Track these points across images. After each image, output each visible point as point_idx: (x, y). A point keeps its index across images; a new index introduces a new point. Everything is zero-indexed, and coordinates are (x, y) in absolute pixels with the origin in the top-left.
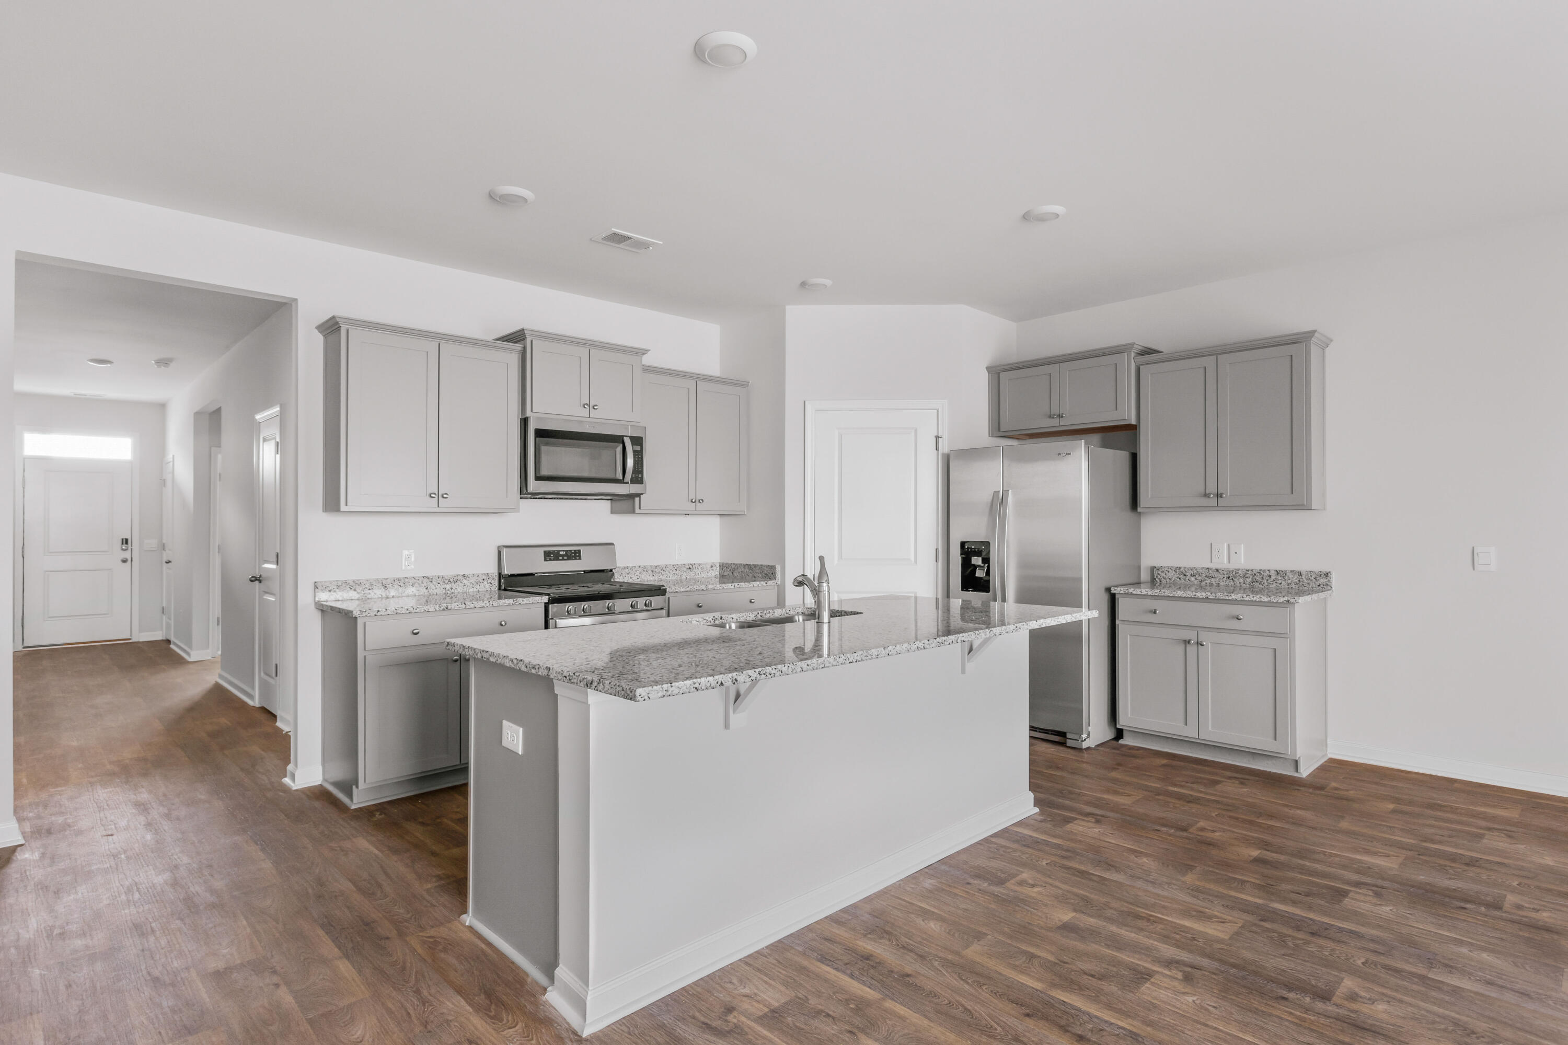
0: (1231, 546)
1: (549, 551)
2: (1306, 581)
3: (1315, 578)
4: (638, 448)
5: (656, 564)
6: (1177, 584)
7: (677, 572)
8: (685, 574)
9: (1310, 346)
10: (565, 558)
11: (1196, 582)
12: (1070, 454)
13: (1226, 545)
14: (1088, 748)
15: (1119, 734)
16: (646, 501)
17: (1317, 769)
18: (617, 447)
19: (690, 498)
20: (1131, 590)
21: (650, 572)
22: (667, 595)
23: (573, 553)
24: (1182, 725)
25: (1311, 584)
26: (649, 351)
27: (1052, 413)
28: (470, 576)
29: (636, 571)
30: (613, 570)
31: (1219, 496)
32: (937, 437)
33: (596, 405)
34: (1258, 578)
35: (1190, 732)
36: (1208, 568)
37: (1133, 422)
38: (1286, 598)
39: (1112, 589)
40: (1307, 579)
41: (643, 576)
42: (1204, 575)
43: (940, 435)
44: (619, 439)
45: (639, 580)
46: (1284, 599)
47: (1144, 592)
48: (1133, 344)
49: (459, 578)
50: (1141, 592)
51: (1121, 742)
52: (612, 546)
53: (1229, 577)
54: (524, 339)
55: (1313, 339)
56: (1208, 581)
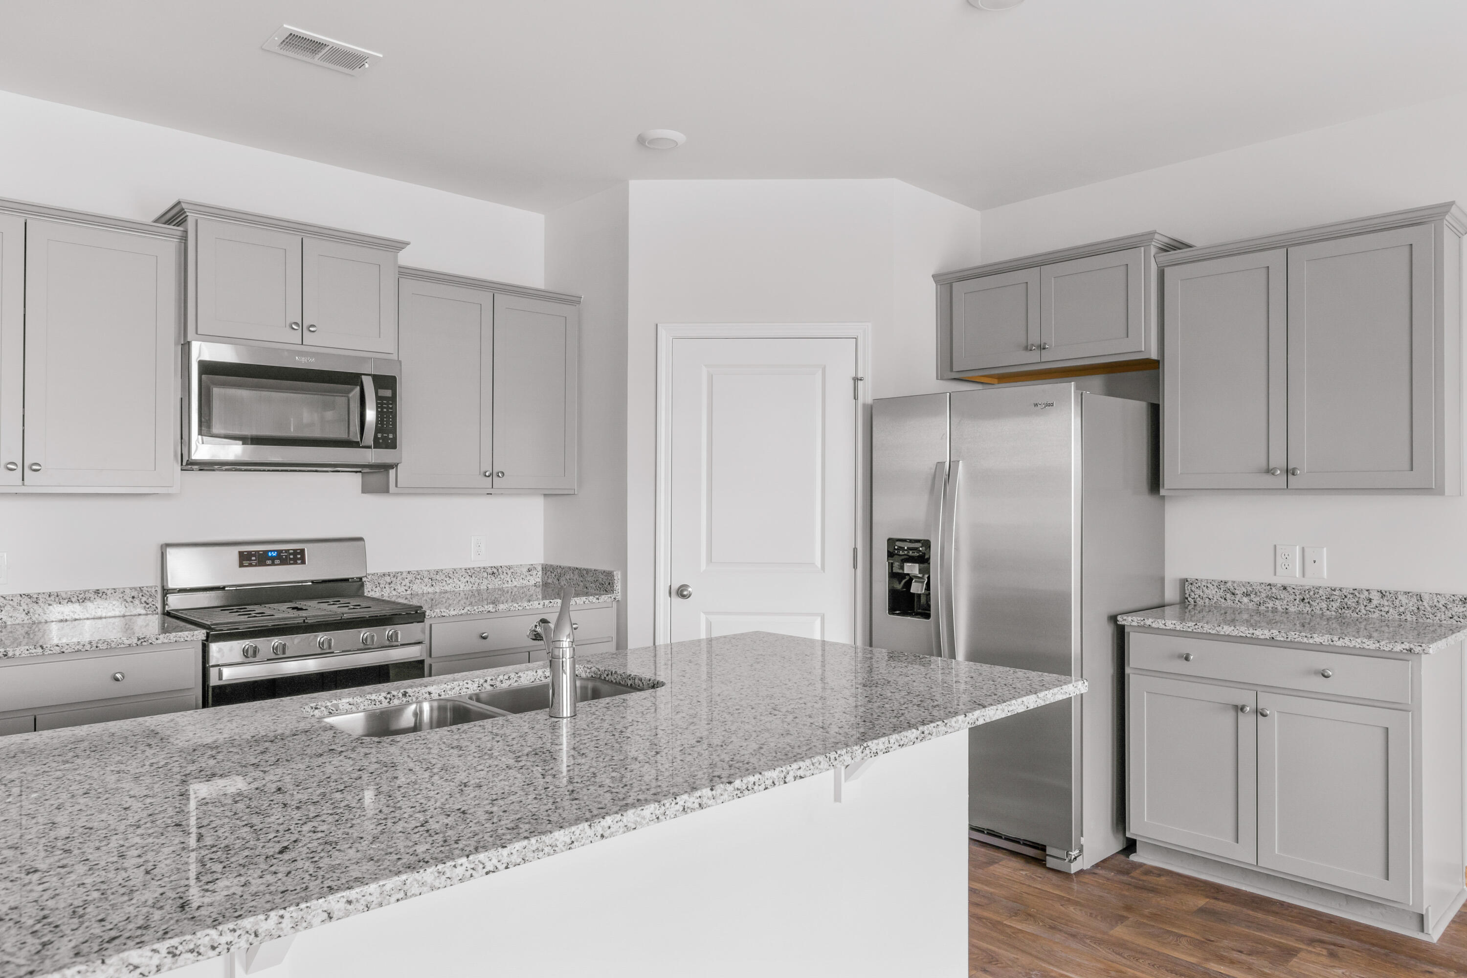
0: (1306, 550)
1: (251, 552)
2: (1429, 609)
3: (1445, 606)
4: (388, 393)
5: (437, 568)
6: (1220, 606)
7: (472, 580)
8: (485, 582)
9: (1442, 233)
10: (277, 562)
11: (1251, 605)
12: (1051, 405)
13: (1298, 549)
14: (1081, 872)
15: (1130, 846)
16: (404, 474)
17: (1453, 921)
18: (351, 390)
19: (483, 470)
20: (1148, 622)
21: (426, 580)
22: (427, 622)
23: (291, 554)
24: (1230, 840)
25: (1439, 615)
26: (408, 244)
27: (1030, 343)
28: (109, 592)
29: (403, 579)
30: (364, 579)
31: (1289, 472)
32: (856, 380)
33: (313, 326)
34: (1351, 602)
35: (1243, 854)
36: (1270, 585)
37: (1154, 356)
38: (1407, 646)
39: (1119, 618)
40: (1431, 607)
41: (415, 587)
42: (1263, 595)
43: (859, 376)
44: (353, 379)
45: (409, 592)
46: (1403, 646)
47: (1170, 625)
48: (1154, 233)
49: (88, 595)
50: (1165, 624)
51: (1133, 858)
52: (362, 542)
53: (1304, 599)
54: (185, 220)
55: (1447, 217)
56: (1270, 605)
